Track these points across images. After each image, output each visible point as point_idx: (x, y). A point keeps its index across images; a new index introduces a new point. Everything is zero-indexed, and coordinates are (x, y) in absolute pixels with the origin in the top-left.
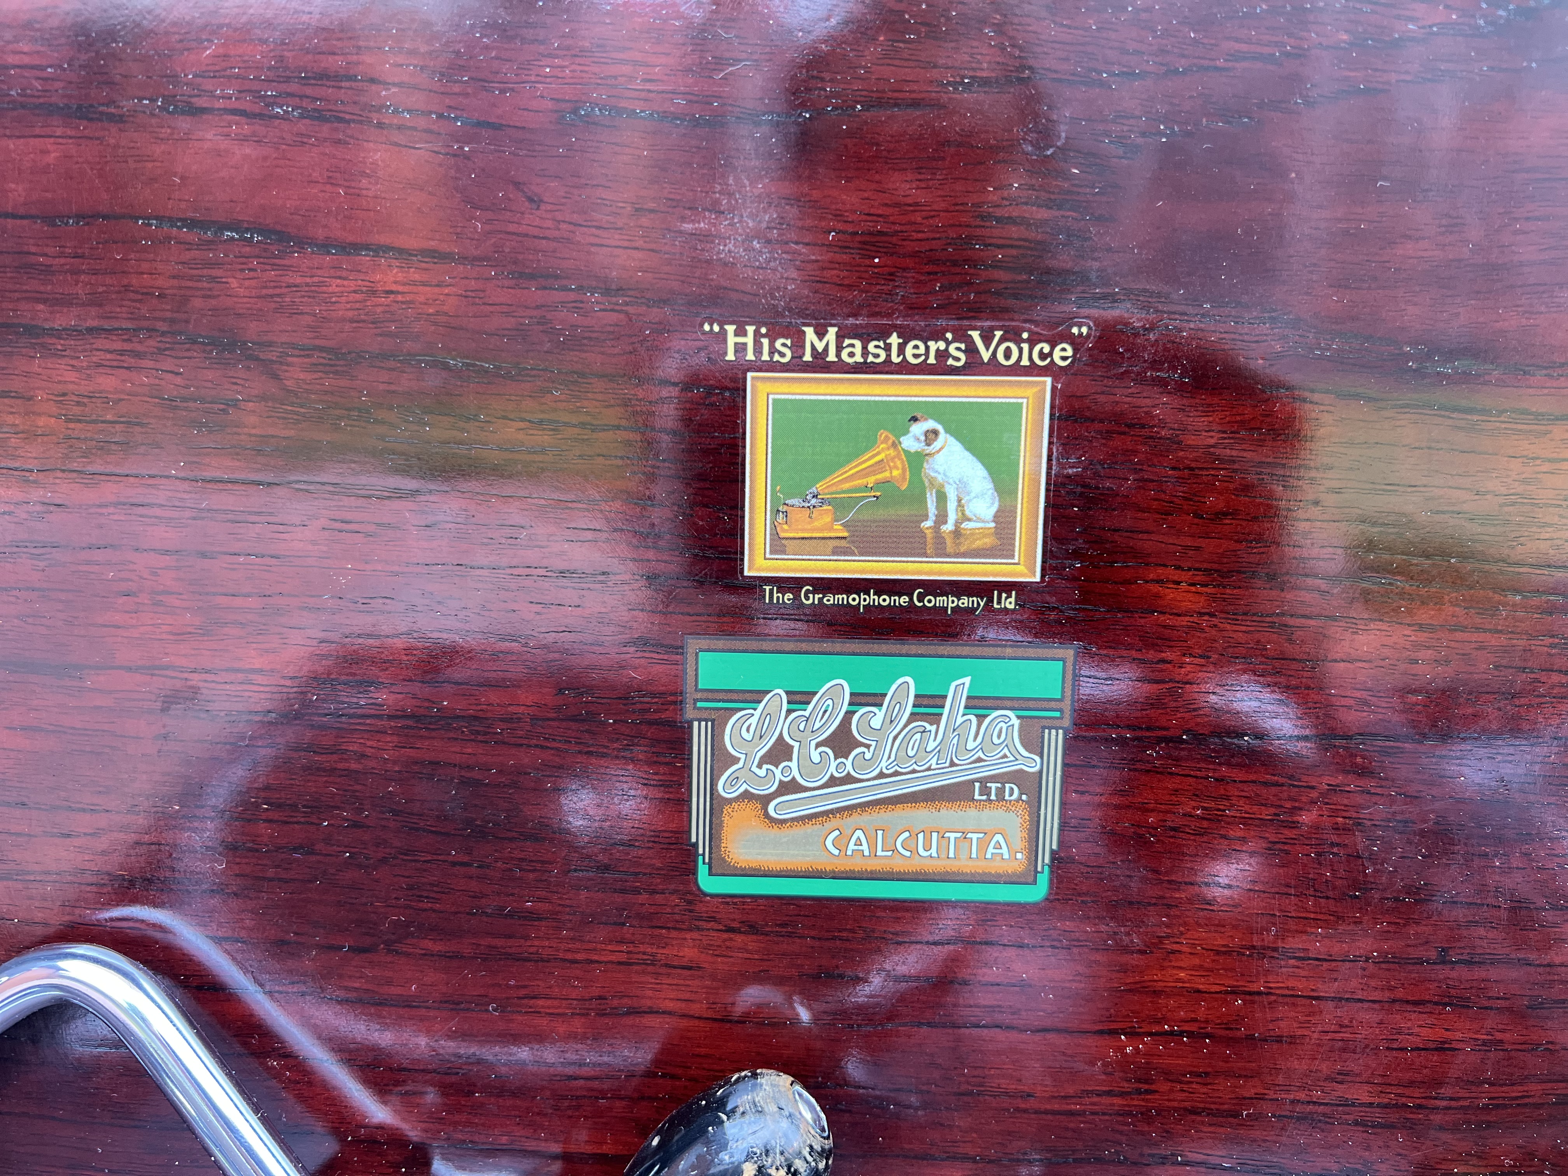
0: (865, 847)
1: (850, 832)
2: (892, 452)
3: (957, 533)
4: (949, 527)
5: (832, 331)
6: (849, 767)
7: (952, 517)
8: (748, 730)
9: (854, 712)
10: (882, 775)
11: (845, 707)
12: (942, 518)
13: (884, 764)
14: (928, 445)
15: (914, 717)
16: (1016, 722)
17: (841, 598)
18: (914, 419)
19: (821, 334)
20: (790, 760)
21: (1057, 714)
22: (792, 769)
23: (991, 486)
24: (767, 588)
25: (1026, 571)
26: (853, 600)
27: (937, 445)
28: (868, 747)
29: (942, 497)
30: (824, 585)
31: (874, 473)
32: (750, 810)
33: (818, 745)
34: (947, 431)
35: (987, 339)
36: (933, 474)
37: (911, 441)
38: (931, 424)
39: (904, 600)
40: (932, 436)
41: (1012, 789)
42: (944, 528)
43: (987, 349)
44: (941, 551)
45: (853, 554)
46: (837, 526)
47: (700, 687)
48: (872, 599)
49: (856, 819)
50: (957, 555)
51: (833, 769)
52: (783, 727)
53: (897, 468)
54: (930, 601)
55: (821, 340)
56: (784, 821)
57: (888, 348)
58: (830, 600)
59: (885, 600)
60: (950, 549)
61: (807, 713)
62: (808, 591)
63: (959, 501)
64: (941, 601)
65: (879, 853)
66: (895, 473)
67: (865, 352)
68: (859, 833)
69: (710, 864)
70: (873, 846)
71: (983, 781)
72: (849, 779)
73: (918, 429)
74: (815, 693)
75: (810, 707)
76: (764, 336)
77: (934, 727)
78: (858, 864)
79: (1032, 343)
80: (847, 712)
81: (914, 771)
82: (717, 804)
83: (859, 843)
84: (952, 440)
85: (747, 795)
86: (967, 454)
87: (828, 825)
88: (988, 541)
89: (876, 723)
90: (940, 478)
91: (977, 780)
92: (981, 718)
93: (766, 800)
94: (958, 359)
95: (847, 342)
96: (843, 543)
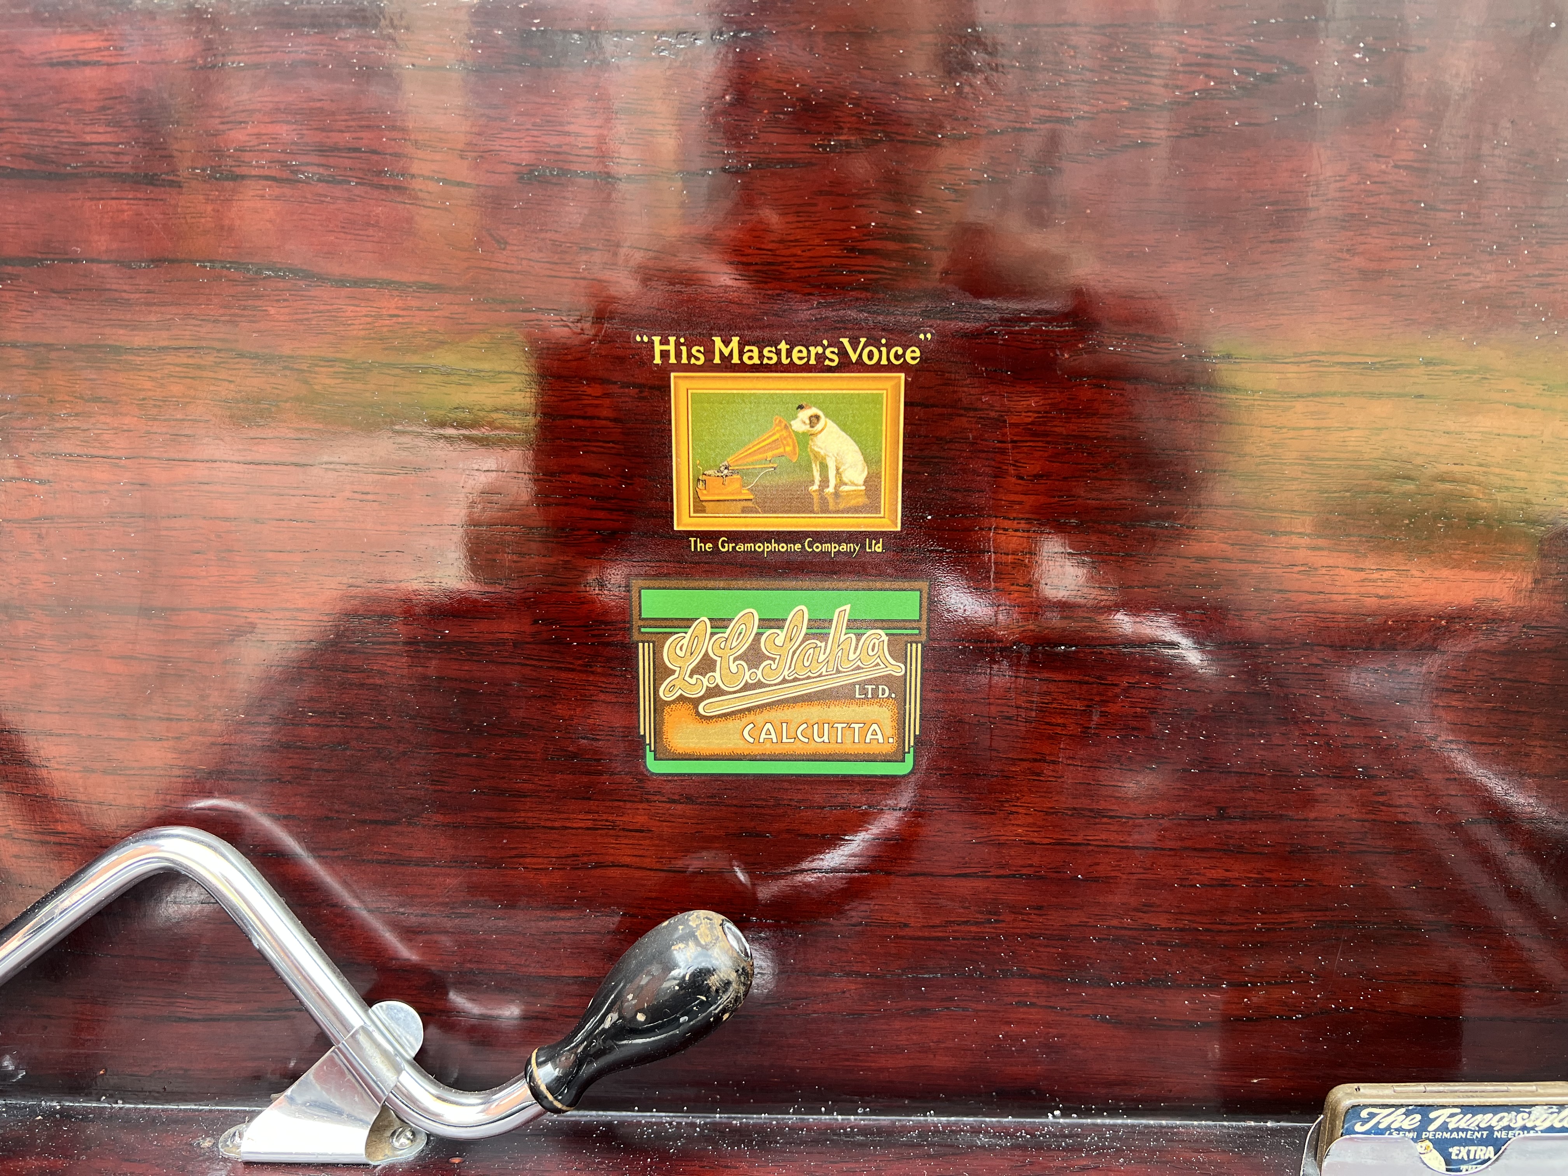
0: (773, 736)
1: (760, 725)
2: (785, 433)
3: (837, 494)
4: (831, 489)
5: (736, 340)
6: (760, 676)
7: (832, 482)
8: (681, 649)
9: (762, 634)
10: (784, 681)
11: (755, 630)
12: (825, 482)
13: (786, 673)
14: (812, 427)
15: (807, 637)
16: (886, 639)
17: (749, 546)
18: (801, 407)
19: (726, 343)
20: (714, 671)
21: (917, 632)
22: (716, 678)
23: (861, 458)
24: (692, 539)
25: (889, 522)
26: (759, 547)
27: (819, 427)
28: (774, 660)
29: (824, 467)
30: (735, 537)
31: (772, 449)
32: (684, 710)
33: (735, 660)
34: (826, 416)
35: (854, 345)
36: (816, 449)
37: (799, 424)
38: (814, 411)
39: (798, 546)
40: (814, 419)
41: (883, 690)
42: (826, 490)
43: (855, 352)
44: (825, 509)
45: (757, 512)
46: (745, 491)
47: (643, 616)
48: (773, 546)
49: (767, 715)
50: (837, 512)
51: (748, 676)
52: (709, 646)
53: (788, 445)
54: (818, 548)
55: (727, 346)
56: (711, 717)
57: (778, 353)
58: (740, 548)
59: (783, 547)
60: (831, 506)
61: (726, 635)
62: (724, 541)
63: (838, 469)
64: (826, 547)
65: (784, 740)
66: (788, 449)
67: (761, 356)
68: (768, 726)
69: (655, 751)
70: (779, 735)
71: (863, 684)
72: (759, 685)
73: (804, 415)
74: (730, 620)
75: (728, 631)
76: (683, 344)
77: (823, 644)
78: (768, 749)
79: (889, 347)
80: (757, 634)
81: (809, 678)
82: (659, 706)
83: (768, 733)
84: (830, 423)
85: (682, 698)
86: (843, 434)
87: (745, 720)
88: (862, 500)
89: (779, 641)
90: (822, 452)
91: (857, 683)
92: (859, 636)
93: (696, 702)
94: (832, 360)
95: (747, 348)
96: (750, 504)
